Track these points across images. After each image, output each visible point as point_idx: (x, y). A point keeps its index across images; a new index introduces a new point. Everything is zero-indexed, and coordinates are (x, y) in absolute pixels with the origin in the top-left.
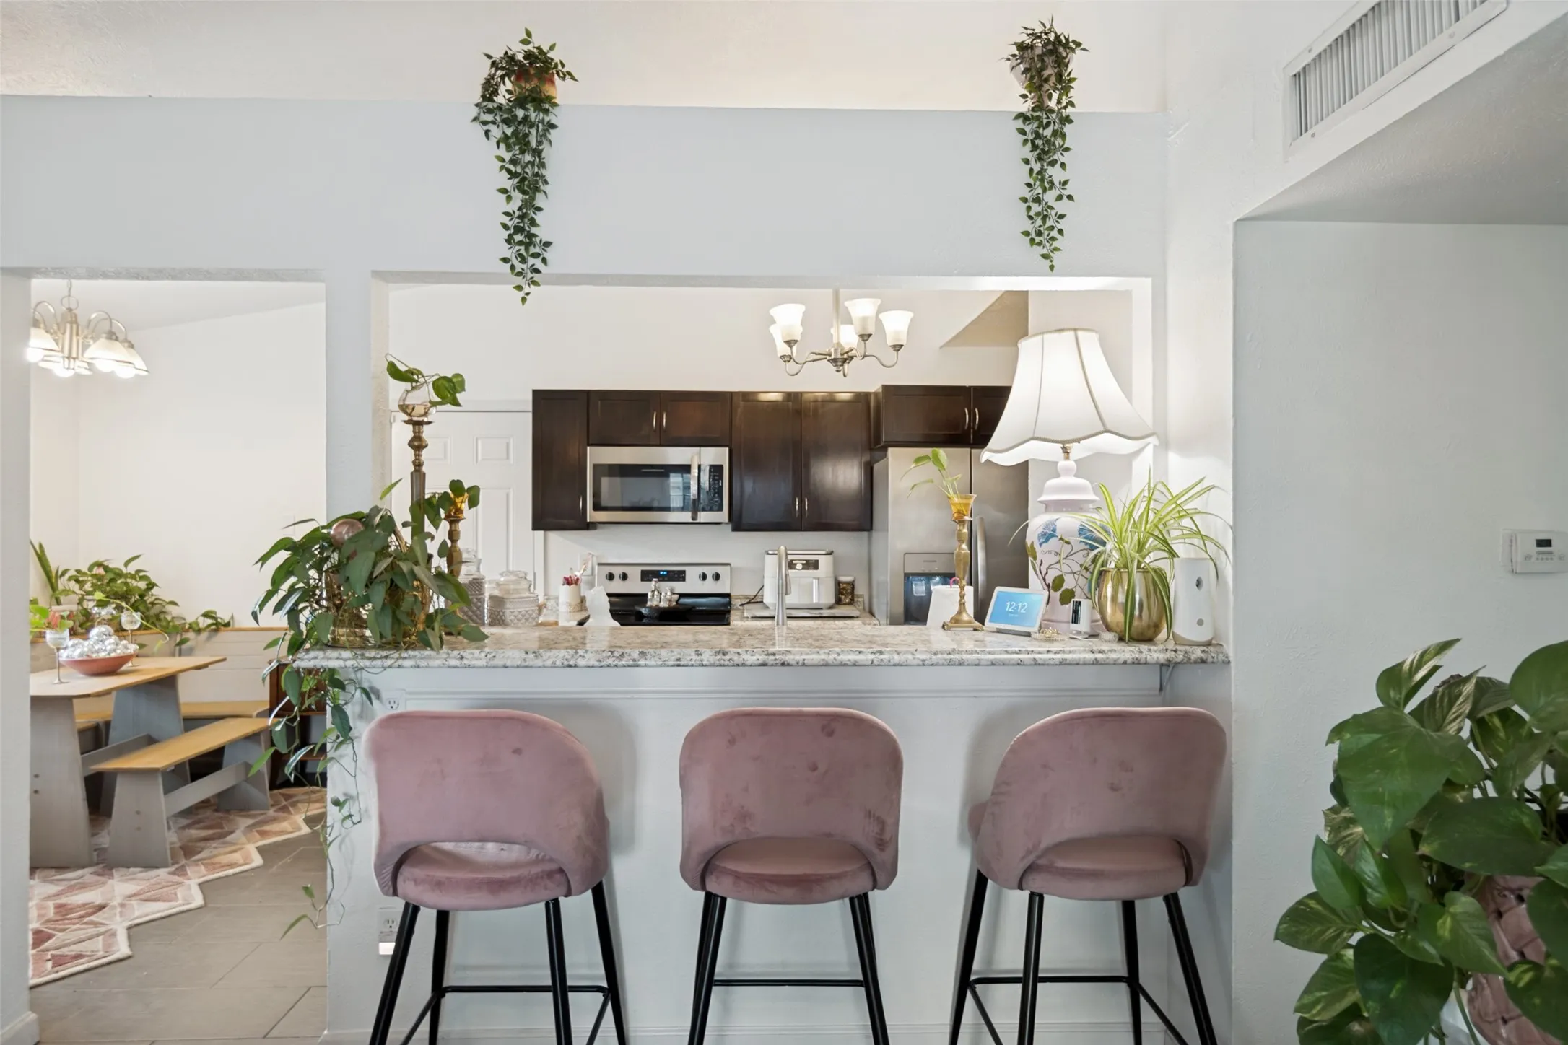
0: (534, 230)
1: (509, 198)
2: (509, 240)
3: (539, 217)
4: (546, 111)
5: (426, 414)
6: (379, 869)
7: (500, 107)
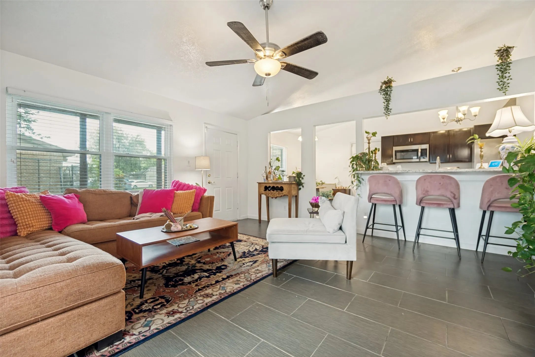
0: (389, 107)
1: (385, 103)
2: (385, 110)
3: (389, 105)
4: (391, 88)
5: (370, 138)
6: (368, 197)
7: (383, 89)
